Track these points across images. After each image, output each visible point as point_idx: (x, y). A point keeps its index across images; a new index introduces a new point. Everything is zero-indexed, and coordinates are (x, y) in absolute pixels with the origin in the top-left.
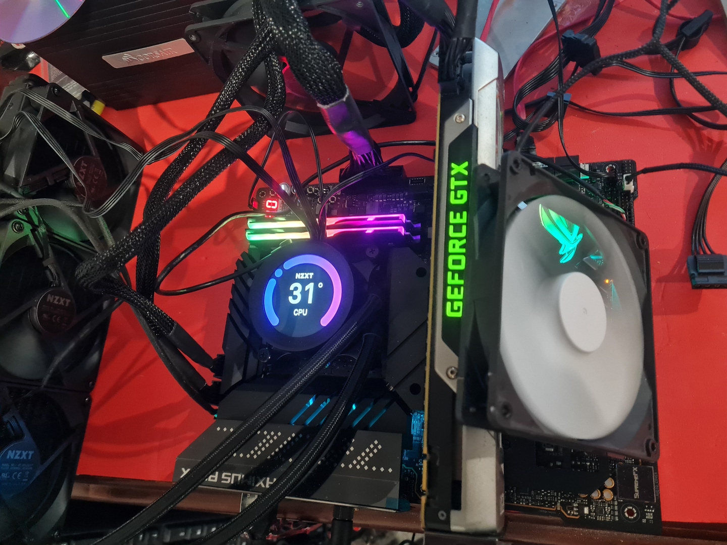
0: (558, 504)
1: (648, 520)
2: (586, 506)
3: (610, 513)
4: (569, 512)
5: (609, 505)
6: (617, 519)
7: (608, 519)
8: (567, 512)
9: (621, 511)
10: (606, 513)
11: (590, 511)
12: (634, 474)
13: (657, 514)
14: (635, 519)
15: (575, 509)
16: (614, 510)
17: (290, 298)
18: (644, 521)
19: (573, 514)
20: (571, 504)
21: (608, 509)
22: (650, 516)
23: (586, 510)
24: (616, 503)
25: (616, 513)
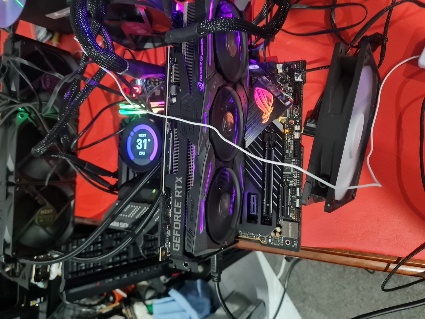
0: (259, 238)
1: (295, 246)
2: (270, 238)
3: (279, 242)
4: (263, 241)
5: (279, 239)
6: (282, 245)
7: (278, 245)
8: (262, 241)
9: (284, 242)
10: (278, 242)
11: (271, 241)
12: (290, 226)
13: (299, 244)
14: (289, 245)
15: (265, 240)
16: (281, 241)
17: (137, 146)
18: (293, 246)
19: (264, 242)
20: (263, 237)
21: (279, 241)
22: (295, 244)
23: (270, 240)
24: (282, 238)
25: (282, 242)
